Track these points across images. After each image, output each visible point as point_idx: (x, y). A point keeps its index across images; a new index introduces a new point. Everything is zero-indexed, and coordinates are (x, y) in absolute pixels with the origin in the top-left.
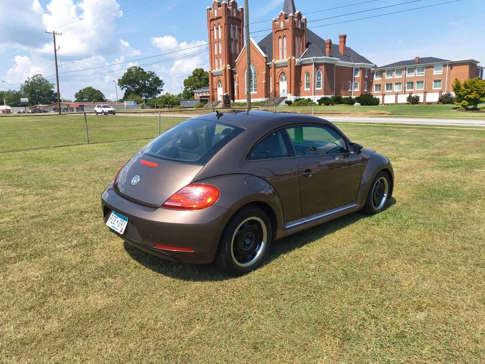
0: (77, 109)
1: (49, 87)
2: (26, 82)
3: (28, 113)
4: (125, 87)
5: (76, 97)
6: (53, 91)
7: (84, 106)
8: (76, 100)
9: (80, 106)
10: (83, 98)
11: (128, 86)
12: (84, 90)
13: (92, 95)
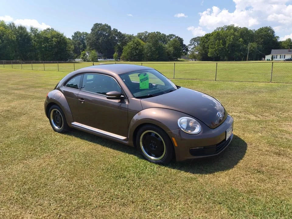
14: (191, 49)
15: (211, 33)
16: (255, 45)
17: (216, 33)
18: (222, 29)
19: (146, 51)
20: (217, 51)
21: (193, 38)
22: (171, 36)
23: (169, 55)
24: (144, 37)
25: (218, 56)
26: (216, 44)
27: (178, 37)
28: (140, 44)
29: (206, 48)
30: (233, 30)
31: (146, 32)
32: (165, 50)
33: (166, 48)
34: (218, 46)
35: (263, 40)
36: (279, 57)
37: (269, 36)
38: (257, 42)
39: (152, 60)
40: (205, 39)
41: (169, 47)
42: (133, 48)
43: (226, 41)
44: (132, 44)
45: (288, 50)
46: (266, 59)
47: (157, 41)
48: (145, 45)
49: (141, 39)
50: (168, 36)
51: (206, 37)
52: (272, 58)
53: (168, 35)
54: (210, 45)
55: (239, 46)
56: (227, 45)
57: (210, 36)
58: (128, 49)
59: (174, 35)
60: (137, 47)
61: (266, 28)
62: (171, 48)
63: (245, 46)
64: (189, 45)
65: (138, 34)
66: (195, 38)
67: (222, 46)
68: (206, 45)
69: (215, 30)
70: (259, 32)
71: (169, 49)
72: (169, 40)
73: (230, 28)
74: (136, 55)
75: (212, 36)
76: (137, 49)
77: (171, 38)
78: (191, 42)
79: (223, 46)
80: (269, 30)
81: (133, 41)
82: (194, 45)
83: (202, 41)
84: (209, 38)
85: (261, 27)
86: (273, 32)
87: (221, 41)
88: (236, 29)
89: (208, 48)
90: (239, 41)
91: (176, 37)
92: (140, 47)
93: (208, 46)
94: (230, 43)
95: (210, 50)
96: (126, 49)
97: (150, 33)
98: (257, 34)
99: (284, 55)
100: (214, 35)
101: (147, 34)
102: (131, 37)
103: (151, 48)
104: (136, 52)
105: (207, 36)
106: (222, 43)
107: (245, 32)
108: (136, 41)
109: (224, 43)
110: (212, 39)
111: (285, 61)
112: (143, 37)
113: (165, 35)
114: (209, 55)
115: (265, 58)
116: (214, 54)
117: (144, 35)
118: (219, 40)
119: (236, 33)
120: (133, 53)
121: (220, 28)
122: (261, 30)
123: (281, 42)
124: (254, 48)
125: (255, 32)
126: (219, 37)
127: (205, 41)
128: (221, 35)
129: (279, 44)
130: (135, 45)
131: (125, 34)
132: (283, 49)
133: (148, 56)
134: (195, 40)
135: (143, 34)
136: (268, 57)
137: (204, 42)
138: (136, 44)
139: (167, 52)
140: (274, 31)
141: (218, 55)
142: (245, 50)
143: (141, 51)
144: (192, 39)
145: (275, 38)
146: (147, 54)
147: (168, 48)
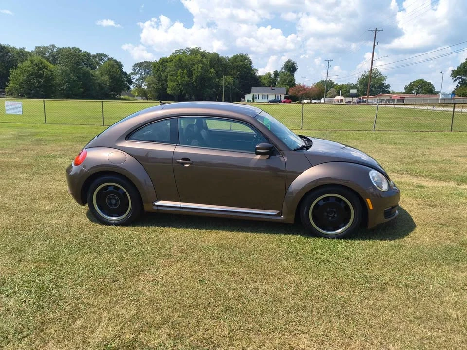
0: (398, 100)
1: (381, 80)
2: (363, 75)
3: (353, 103)
4: (459, 78)
5: (405, 89)
6: (384, 83)
7: (404, 98)
8: (404, 91)
9: (401, 97)
10: (412, 90)
11: (463, 77)
12: (414, 82)
13: (421, 87)
14: (136, 81)
15: (169, 58)
16: (230, 79)
17: (177, 58)
18: (184, 52)
19: (58, 80)
20: (181, 86)
21: (138, 63)
22: (100, 56)
23: (102, 88)
24: (50, 54)
25: (183, 93)
26: (178, 74)
27: (112, 58)
28: (46, 67)
29: (163, 80)
30: (200, 56)
31: (54, 46)
32: (95, 80)
33: (96, 76)
34: (182, 78)
35: (239, 73)
36: (261, 97)
37: (246, 68)
38: (231, 76)
39: (73, 96)
40: (160, 66)
41: (102, 75)
42: (31, 75)
43: (192, 71)
44: (29, 67)
45: (270, 88)
46: (246, 99)
47: (78, 63)
48: (57, 69)
49: (44, 58)
50: (95, 57)
51: (161, 64)
52: (254, 99)
53: (95, 54)
54: (169, 76)
55: (210, 79)
56: (194, 77)
57: (167, 62)
58: (22, 76)
59: (105, 56)
60: (41, 72)
61: (242, 56)
62: (105, 78)
63: (217, 80)
64: (132, 74)
65: (36, 47)
66: (141, 63)
67: (187, 79)
68: (163, 76)
69: (173, 54)
70: (234, 60)
71: (103, 79)
72: (98, 64)
73: (195, 52)
74: (39, 87)
75: (171, 61)
76: (41, 76)
77: (100, 60)
78: (135, 69)
79: (189, 79)
80: (245, 59)
81: (30, 61)
82: (141, 74)
83: (156, 69)
84: (166, 65)
85: (236, 55)
86: (251, 63)
87: (185, 71)
88: (204, 55)
89: (166, 80)
90: (211, 73)
91: (109, 58)
92: (46, 73)
93: (166, 77)
94: (199, 74)
95: (170, 84)
96: (16, 75)
97: (60, 49)
98: (231, 64)
99: (266, 94)
100: (174, 60)
101: (55, 50)
102: (22, 54)
103: (67, 75)
104: (39, 82)
105: (163, 61)
106: (187, 74)
107: (216, 59)
108: (36, 62)
109: (190, 74)
110: (171, 66)
111: (268, 102)
112: (47, 54)
113: (90, 54)
114: (169, 91)
115: (244, 99)
116: (178, 91)
117: (50, 51)
118: (183, 69)
119: (205, 60)
120: (33, 84)
121: (180, 50)
122: (236, 58)
123: (260, 77)
124: (229, 83)
125: (229, 60)
126: (182, 64)
127: (160, 69)
128: (185, 62)
129: (258, 79)
130: (36, 68)
131: (7, 47)
132: (263, 86)
133: (62, 89)
134: (140, 65)
135: (46, 49)
136: (249, 97)
137: (158, 70)
138: (37, 65)
139: (99, 83)
140: (251, 61)
141: (182, 91)
142: (218, 86)
143: (50, 79)
144: (135, 64)
145: (253, 70)
146: (60, 85)
147: (100, 76)
